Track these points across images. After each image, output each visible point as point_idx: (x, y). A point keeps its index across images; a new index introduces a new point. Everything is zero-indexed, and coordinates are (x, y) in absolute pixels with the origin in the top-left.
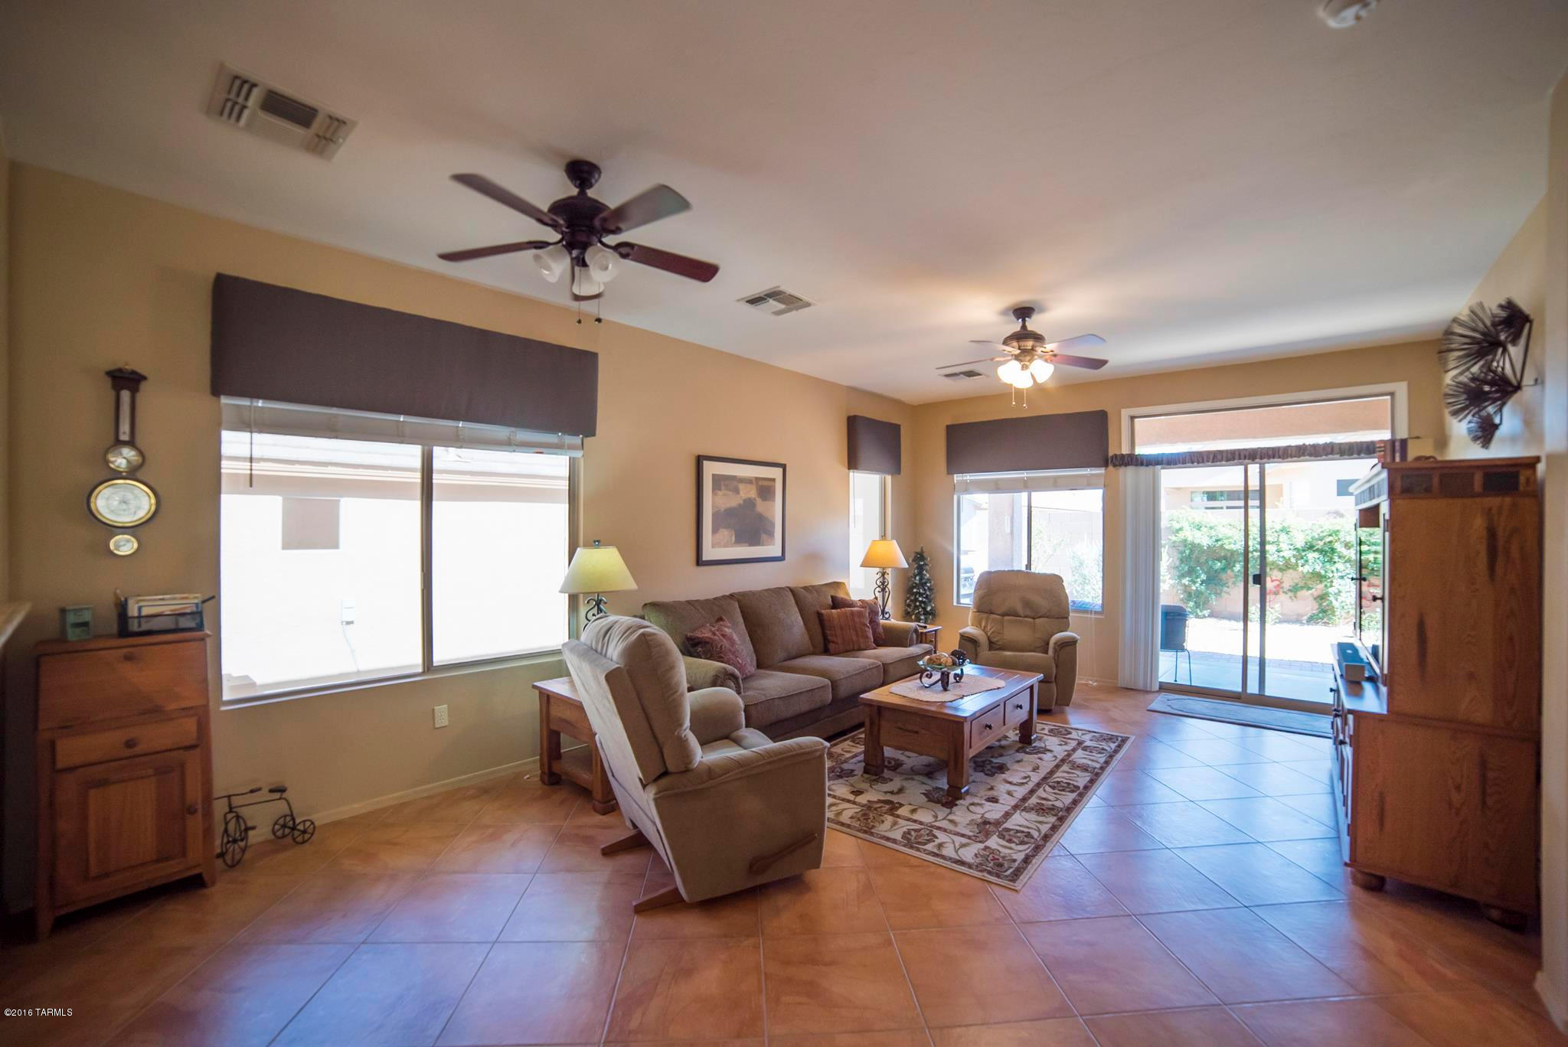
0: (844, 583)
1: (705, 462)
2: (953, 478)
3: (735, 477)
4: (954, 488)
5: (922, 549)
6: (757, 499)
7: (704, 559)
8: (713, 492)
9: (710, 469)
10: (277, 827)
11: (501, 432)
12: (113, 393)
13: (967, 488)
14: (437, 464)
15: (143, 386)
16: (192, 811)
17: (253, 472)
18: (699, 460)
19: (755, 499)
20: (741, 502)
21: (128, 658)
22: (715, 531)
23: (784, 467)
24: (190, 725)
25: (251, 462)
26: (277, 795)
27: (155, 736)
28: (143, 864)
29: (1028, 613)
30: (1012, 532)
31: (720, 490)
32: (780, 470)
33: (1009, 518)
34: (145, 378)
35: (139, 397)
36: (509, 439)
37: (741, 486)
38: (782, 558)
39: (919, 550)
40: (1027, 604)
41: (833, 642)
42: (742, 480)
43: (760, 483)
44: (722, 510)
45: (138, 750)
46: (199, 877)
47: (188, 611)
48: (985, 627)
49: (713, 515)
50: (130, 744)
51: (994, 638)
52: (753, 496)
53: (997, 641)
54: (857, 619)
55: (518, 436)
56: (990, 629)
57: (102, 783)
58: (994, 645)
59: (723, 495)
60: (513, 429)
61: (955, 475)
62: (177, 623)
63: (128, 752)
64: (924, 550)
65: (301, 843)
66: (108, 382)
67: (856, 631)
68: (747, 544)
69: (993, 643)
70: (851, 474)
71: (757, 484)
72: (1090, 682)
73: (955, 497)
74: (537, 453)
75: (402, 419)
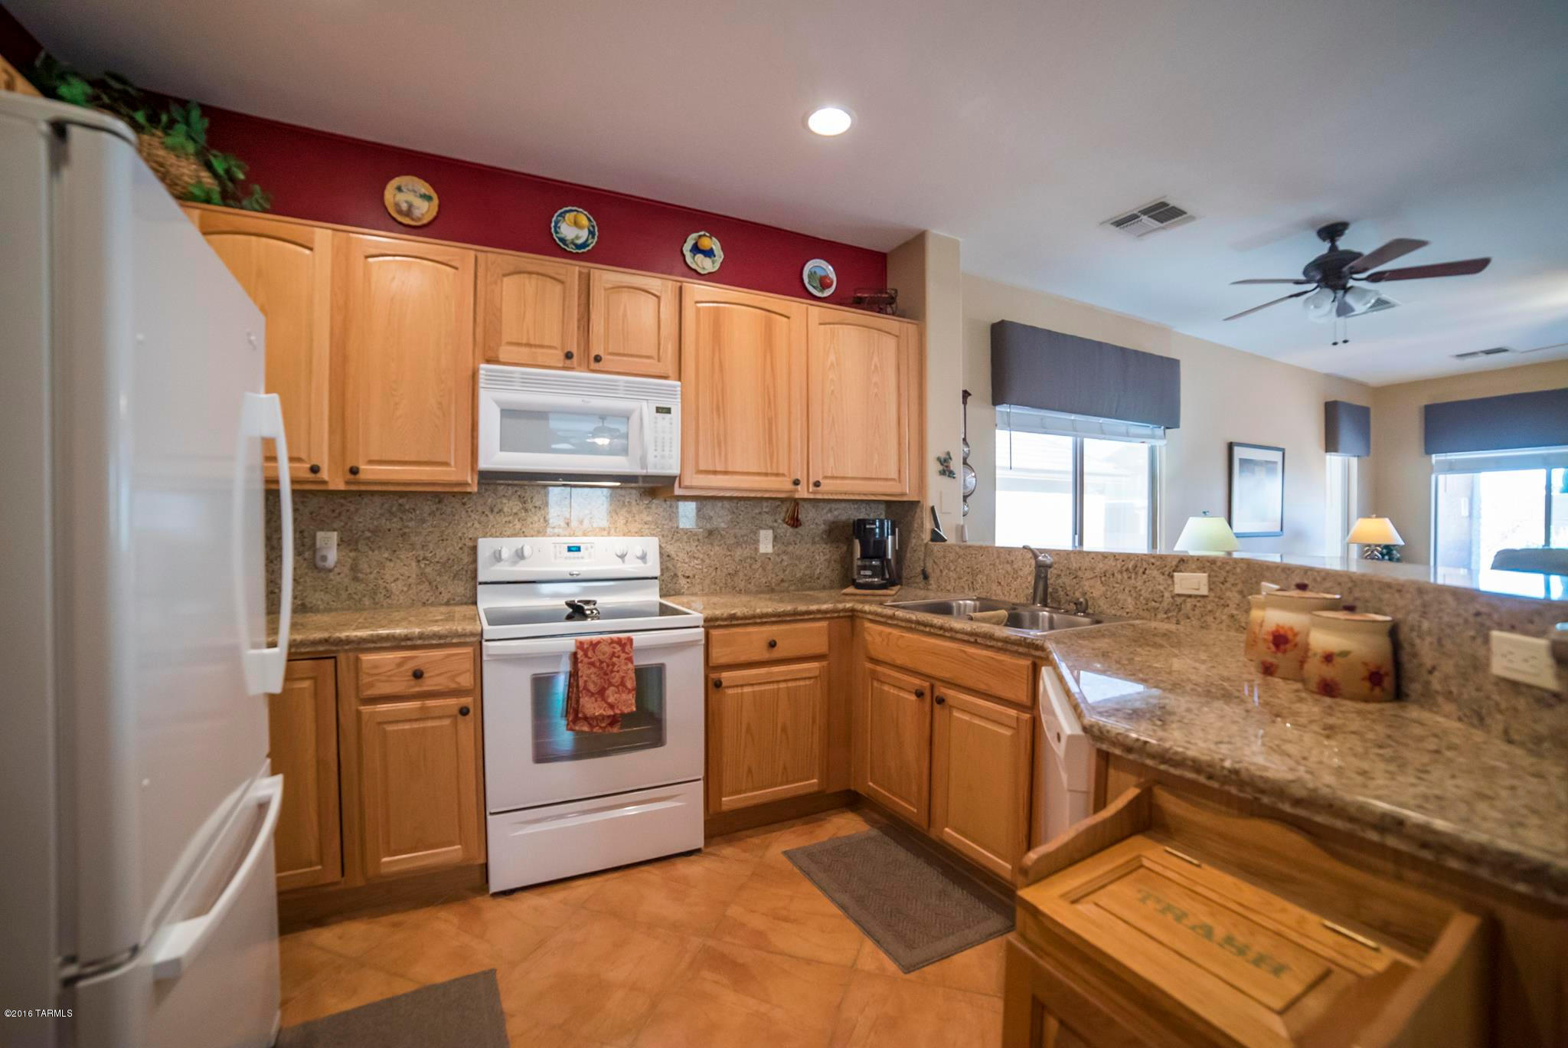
1: (1235, 447)
2: (1431, 458)
3: (1253, 460)
4: (1431, 469)
8: (1239, 474)
9: (1237, 450)
11: (1122, 426)
13: (1444, 469)
18: (1231, 447)
23: (1283, 450)
30: (1471, 515)
32: (1281, 453)
33: (1467, 500)
36: (1127, 431)
37: (1256, 469)
38: (1281, 533)
42: (1256, 463)
43: (1268, 466)
55: (1131, 430)
60: (1129, 424)
61: (1434, 456)
70: (1327, 456)
71: (1265, 466)
73: (1433, 477)
74: (1142, 442)
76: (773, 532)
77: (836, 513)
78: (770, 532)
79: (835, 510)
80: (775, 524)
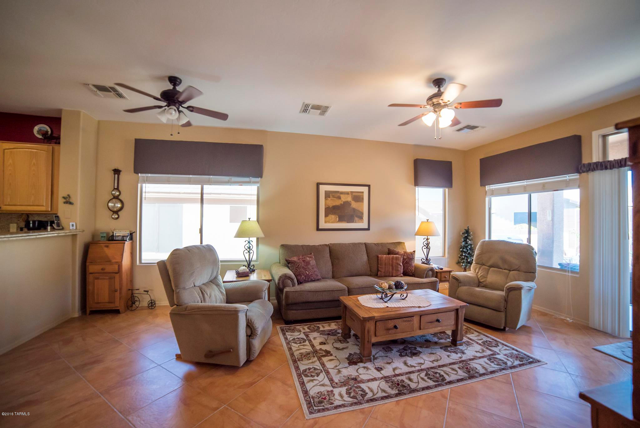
0: (404, 243)
1: (320, 186)
2: (486, 187)
3: (339, 191)
4: (486, 193)
5: (468, 227)
6: (352, 201)
7: (320, 228)
8: (325, 198)
9: (323, 188)
10: (149, 303)
11: (226, 178)
12: (114, 175)
13: (494, 193)
14: (205, 191)
15: (121, 173)
16: (116, 291)
17: (146, 196)
18: (318, 184)
19: (351, 201)
20: (342, 203)
21: (107, 247)
22: (326, 215)
23: (369, 186)
24: (116, 267)
25: (145, 193)
26: (146, 293)
27: (109, 268)
28: (106, 302)
29: (506, 267)
31: (330, 197)
32: (367, 188)
33: (550, 211)
34: (121, 171)
35: (120, 176)
36: (229, 181)
37: (342, 196)
38: (368, 229)
39: (467, 229)
40: (504, 261)
41: (380, 271)
42: (342, 193)
43: (354, 194)
44: (331, 206)
45: (105, 271)
46: (119, 310)
47: (126, 235)
48: (477, 273)
49: (326, 209)
50: (103, 269)
51: (481, 279)
52: (350, 200)
53: (483, 282)
54: (394, 261)
55: (232, 180)
56: (480, 274)
57: (98, 279)
58: (481, 284)
59: (331, 200)
60: (231, 177)
62: (123, 238)
63: (102, 271)
64: (469, 228)
65: (151, 309)
66: (113, 172)
67: (393, 267)
68: (346, 222)
69: (480, 282)
70: (417, 189)
71: (351, 194)
72: (568, 319)
73: (487, 199)
74: (240, 185)
75: (191, 176)
76: (17, 225)
77: (49, 218)
78: (15, 225)
79: (49, 217)
80: (18, 222)
